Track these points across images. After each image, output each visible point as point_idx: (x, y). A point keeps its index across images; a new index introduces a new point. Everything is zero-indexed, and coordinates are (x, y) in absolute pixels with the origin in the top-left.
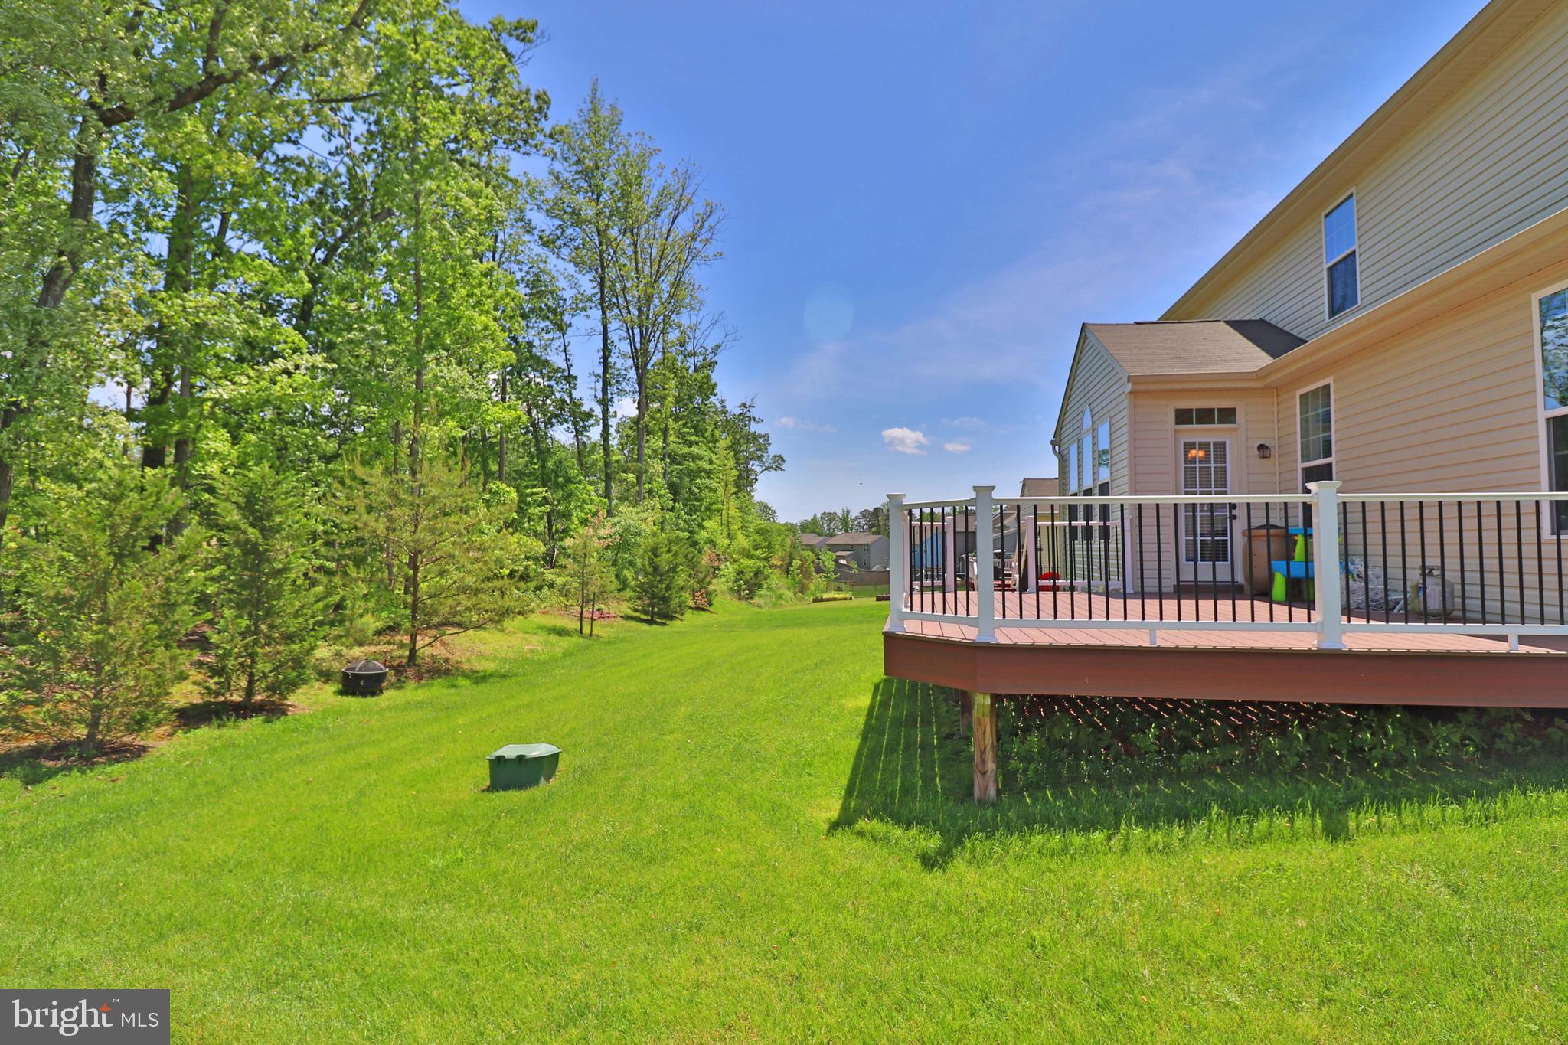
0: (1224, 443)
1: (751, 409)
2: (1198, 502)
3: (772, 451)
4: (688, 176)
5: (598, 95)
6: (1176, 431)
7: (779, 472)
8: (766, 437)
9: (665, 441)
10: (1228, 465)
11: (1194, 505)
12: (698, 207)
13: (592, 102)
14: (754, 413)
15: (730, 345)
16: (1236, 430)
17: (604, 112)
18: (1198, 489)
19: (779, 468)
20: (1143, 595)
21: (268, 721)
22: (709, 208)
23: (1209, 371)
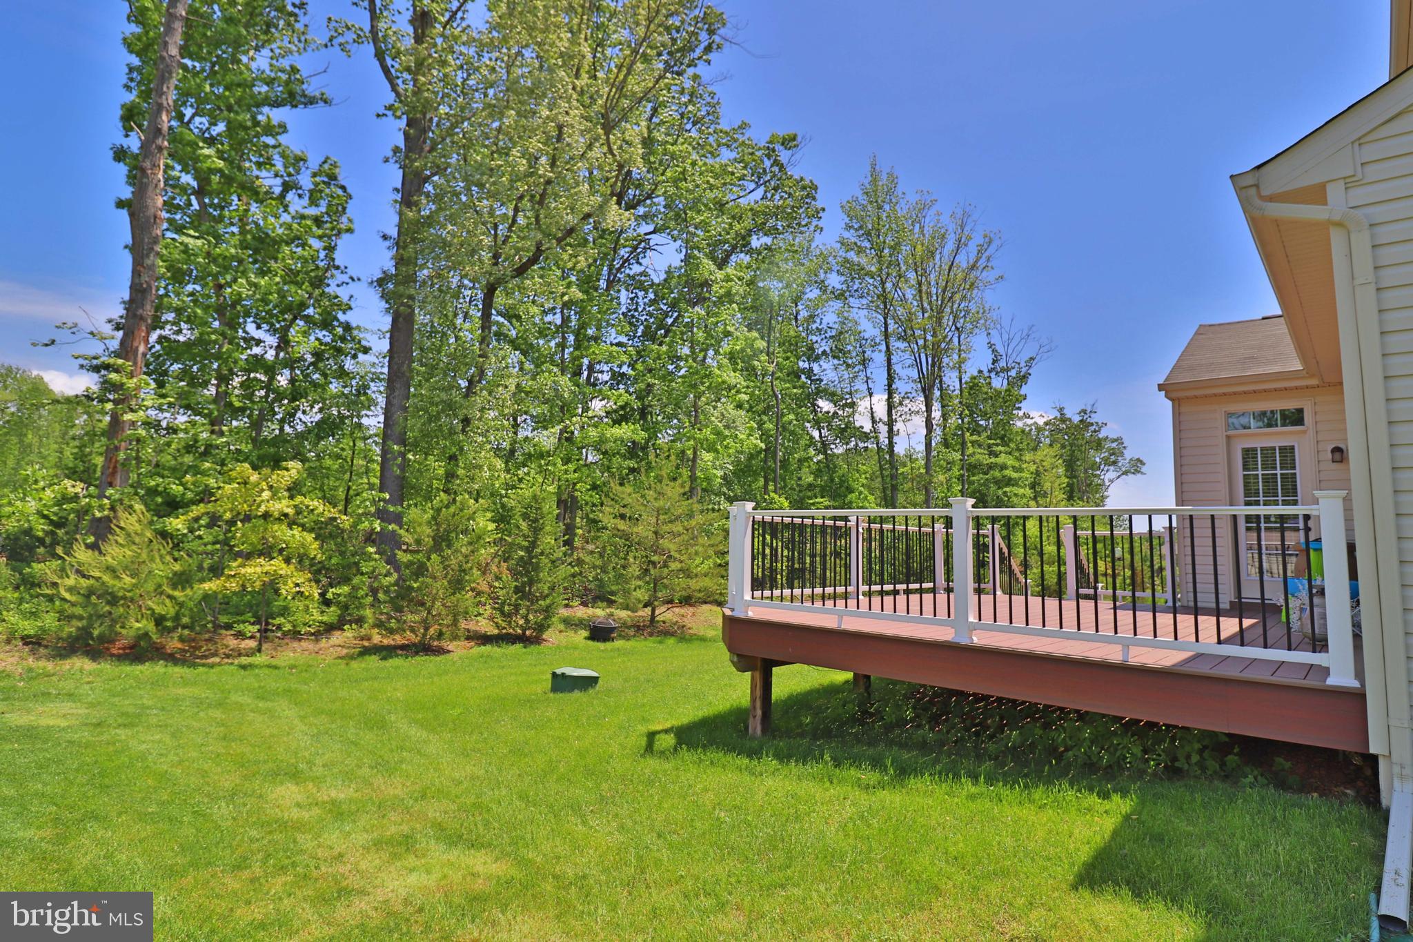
0: (1292, 448)
1: (1093, 415)
2: (1262, 513)
3: (1128, 454)
4: (966, 216)
5: (877, 168)
6: (1228, 437)
7: (1139, 475)
8: (1119, 440)
9: (963, 454)
10: (1297, 471)
11: (1258, 517)
12: (977, 239)
13: (872, 176)
14: (1095, 418)
15: (1046, 355)
16: (1304, 432)
17: (883, 180)
18: (1261, 498)
19: (1137, 472)
20: (1196, 611)
21: (525, 647)
22: (987, 240)
23: (1260, 371)
